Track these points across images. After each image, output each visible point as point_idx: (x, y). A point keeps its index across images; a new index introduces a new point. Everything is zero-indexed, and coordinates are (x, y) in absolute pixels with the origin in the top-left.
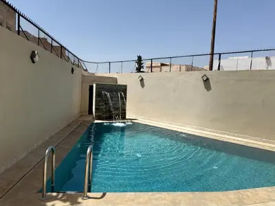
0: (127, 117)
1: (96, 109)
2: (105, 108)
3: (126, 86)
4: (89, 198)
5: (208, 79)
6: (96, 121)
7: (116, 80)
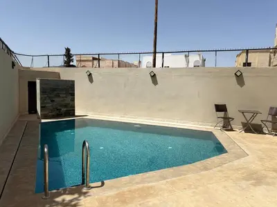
0: (76, 114)
1: (41, 107)
2: (52, 106)
3: (73, 82)
4: (92, 188)
5: (155, 75)
6: (43, 121)
7: (58, 74)
